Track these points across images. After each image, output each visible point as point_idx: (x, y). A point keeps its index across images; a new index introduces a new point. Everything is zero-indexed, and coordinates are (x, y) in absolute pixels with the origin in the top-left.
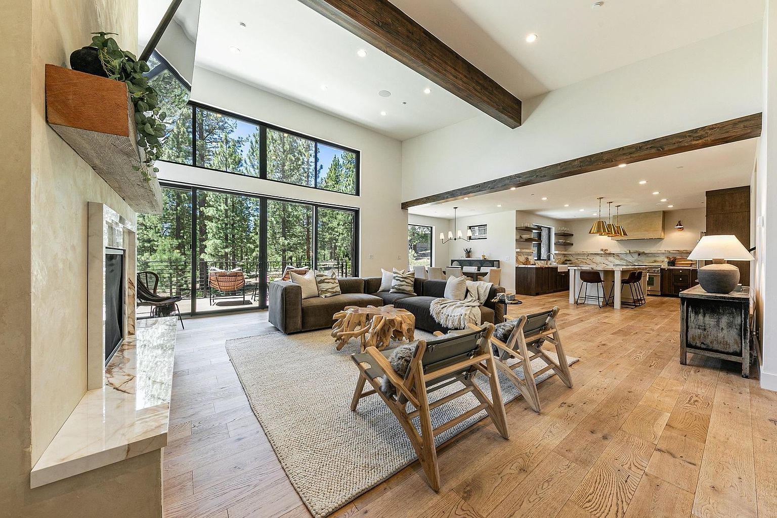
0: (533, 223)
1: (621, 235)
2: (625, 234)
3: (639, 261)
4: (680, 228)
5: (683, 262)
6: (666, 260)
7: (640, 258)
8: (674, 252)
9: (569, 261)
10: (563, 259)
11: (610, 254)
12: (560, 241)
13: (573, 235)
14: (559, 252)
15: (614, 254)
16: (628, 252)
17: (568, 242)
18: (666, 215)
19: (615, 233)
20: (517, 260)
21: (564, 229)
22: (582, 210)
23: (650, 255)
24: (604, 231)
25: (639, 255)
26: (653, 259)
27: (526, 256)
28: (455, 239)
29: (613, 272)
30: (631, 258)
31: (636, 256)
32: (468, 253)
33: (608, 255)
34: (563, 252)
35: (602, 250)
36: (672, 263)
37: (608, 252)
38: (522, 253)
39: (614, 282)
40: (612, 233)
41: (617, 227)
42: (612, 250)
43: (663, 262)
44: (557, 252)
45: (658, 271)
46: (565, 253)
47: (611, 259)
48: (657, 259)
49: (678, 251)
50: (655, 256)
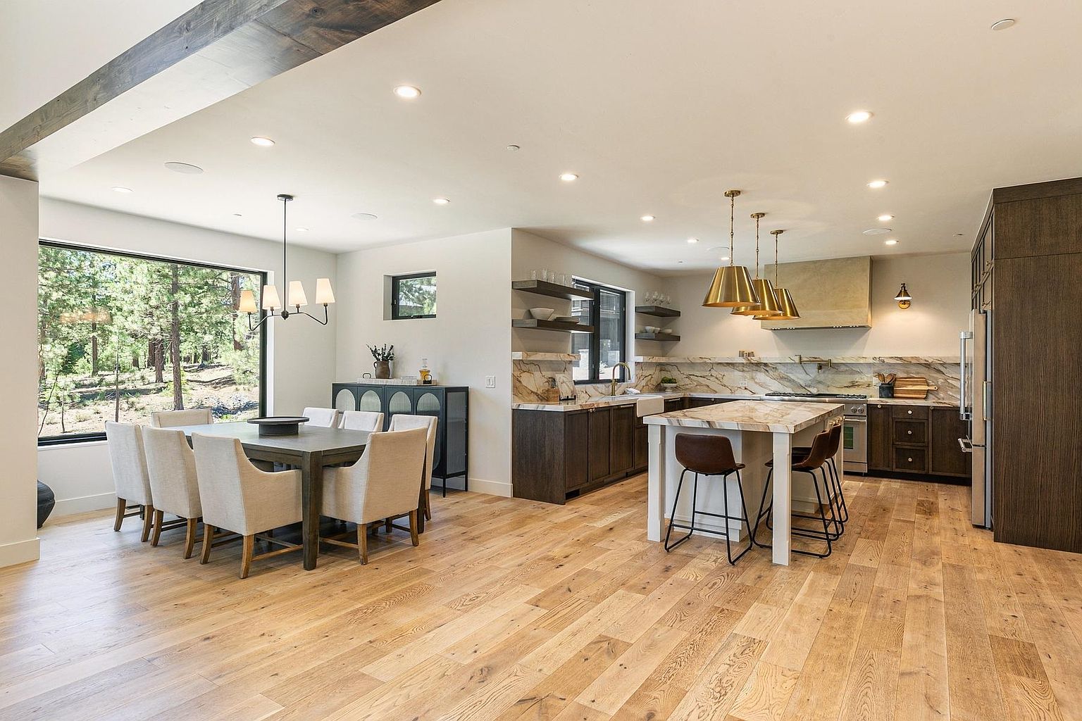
0: (570, 272)
1: (785, 314)
2: (795, 313)
3: (820, 382)
4: (904, 302)
5: (910, 388)
6: (876, 382)
7: (822, 376)
8: (894, 361)
9: (670, 381)
10: (657, 376)
11: (758, 364)
12: (648, 328)
13: (678, 314)
14: (647, 359)
15: (766, 365)
16: (797, 359)
17: (669, 331)
18: (877, 265)
19: (772, 308)
20: (518, 388)
21: (658, 298)
22: (692, 241)
23: (843, 368)
24: (744, 299)
25: (820, 367)
26: (846, 379)
27: (549, 374)
28: (285, 315)
29: (769, 436)
30: (803, 376)
31: (813, 370)
32: (385, 362)
33: (755, 368)
34: (656, 360)
35: (742, 354)
36: (888, 389)
37: (754, 359)
38: (537, 364)
39: (770, 464)
40: (764, 308)
41: (776, 291)
42: (762, 355)
43: (869, 386)
44: (641, 359)
45: (862, 411)
46: (663, 360)
47: (761, 376)
48: (857, 378)
49: (901, 358)
50: (853, 372)
